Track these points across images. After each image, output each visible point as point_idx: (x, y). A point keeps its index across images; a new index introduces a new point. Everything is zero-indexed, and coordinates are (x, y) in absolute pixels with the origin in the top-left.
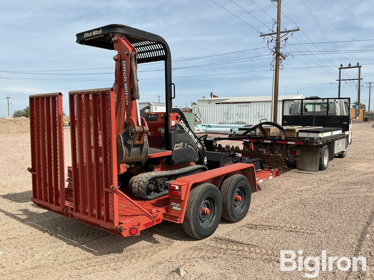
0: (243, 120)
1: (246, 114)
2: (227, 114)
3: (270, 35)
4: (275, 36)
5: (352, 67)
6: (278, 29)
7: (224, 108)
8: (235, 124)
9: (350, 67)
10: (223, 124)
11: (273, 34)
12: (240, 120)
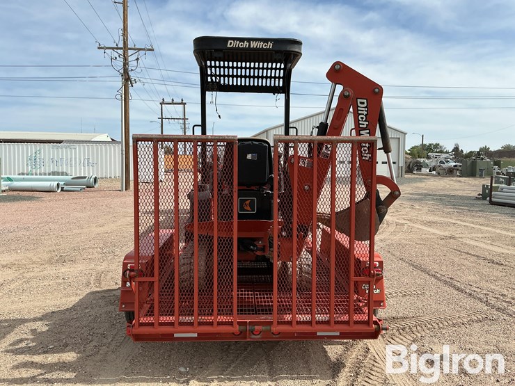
0: (62, 168)
1: (67, 159)
2: (34, 160)
3: (113, 49)
4: (121, 52)
5: (176, 104)
6: (125, 43)
7: (27, 149)
8: (49, 174)
9: (173, 103)
10: (28, 175)
11: (117, 49)
12: (58, 169)
